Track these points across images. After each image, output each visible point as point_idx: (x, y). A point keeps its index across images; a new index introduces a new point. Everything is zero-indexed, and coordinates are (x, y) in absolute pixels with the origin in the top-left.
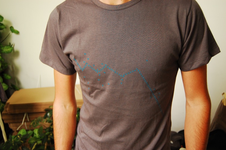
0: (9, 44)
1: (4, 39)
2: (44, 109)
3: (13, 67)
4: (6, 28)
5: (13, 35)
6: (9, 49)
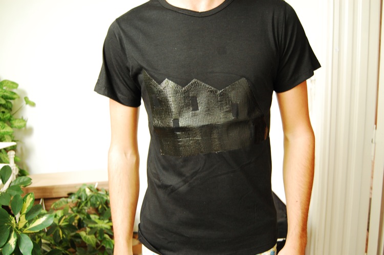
0: (21, 118)
1: (14, 112)
2: (67, 193)
3: (22, 149)
4: (19, 98)
5: (28, 108)
6: (22, 124)
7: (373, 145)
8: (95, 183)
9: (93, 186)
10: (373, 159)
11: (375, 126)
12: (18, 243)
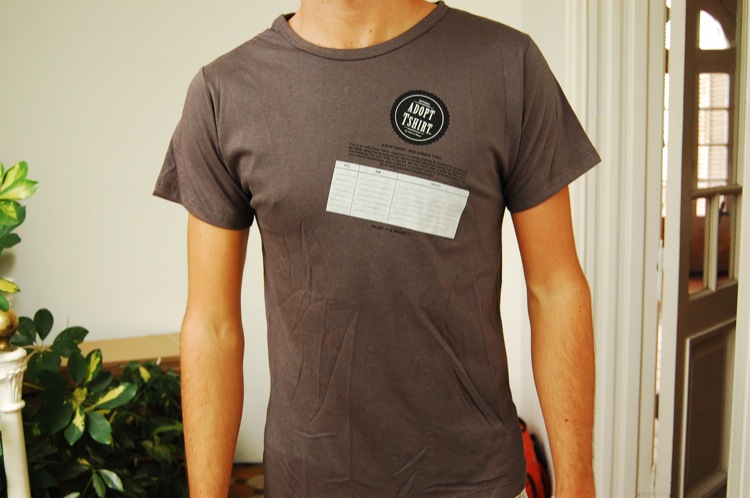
7: (660, 274)
8: (156, 360)
9: (153, 364)
10: (659, 298)
11: (661, 242)
12: (87, 422)
